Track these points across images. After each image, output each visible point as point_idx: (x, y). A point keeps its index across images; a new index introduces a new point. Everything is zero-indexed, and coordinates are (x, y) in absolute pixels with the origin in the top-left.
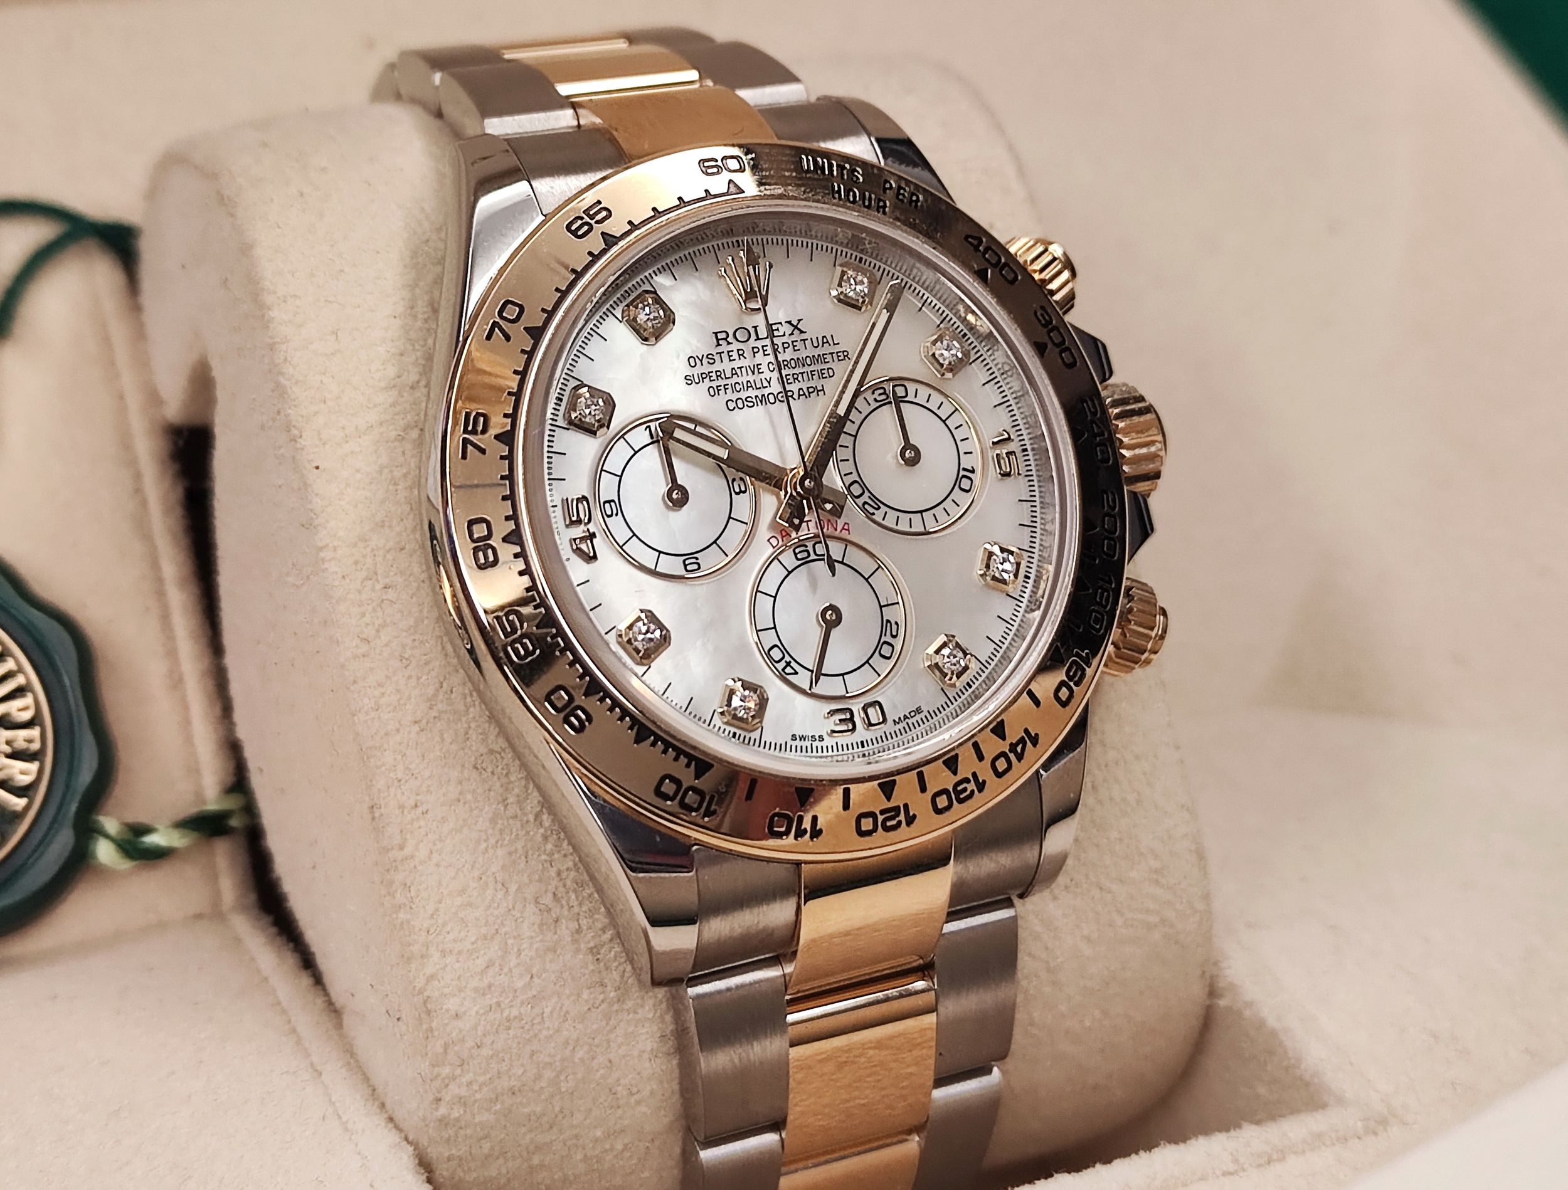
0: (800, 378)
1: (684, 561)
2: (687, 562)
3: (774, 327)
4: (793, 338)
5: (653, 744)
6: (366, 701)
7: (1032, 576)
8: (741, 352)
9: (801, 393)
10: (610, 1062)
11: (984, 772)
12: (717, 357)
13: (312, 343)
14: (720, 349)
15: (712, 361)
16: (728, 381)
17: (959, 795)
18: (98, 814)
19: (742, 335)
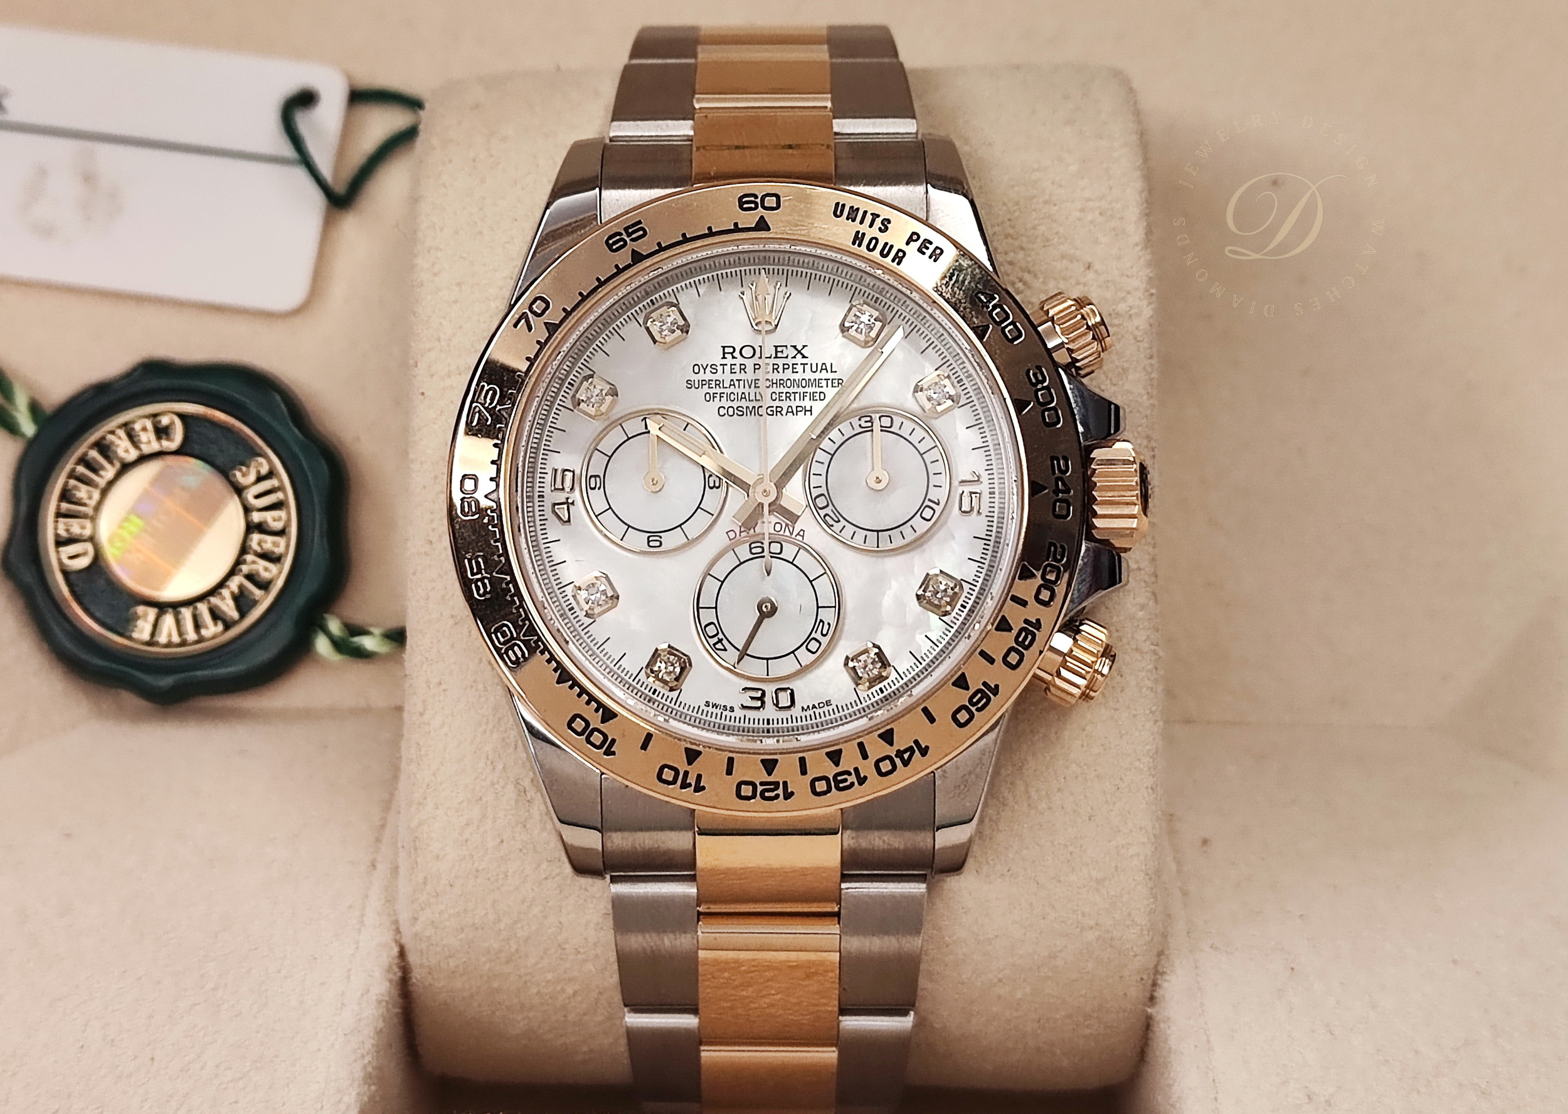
0: (792, 397)
1: (649, 537)
2: (651, 539)
3: (779, 349)
4: (794, 361)
5: (571, 687)
6: (419, 590)
7: (968, 607)
8: (743, 367)
9: (790, 410)
10: (560, 923)
11: (867, 768)
12: (720, 368)
13: (440, 290)
14: (724, 362)
15: (714, 371)
16: (725, 391)
17: (838, 783)
18: (327, 612)
19: (747, 352)
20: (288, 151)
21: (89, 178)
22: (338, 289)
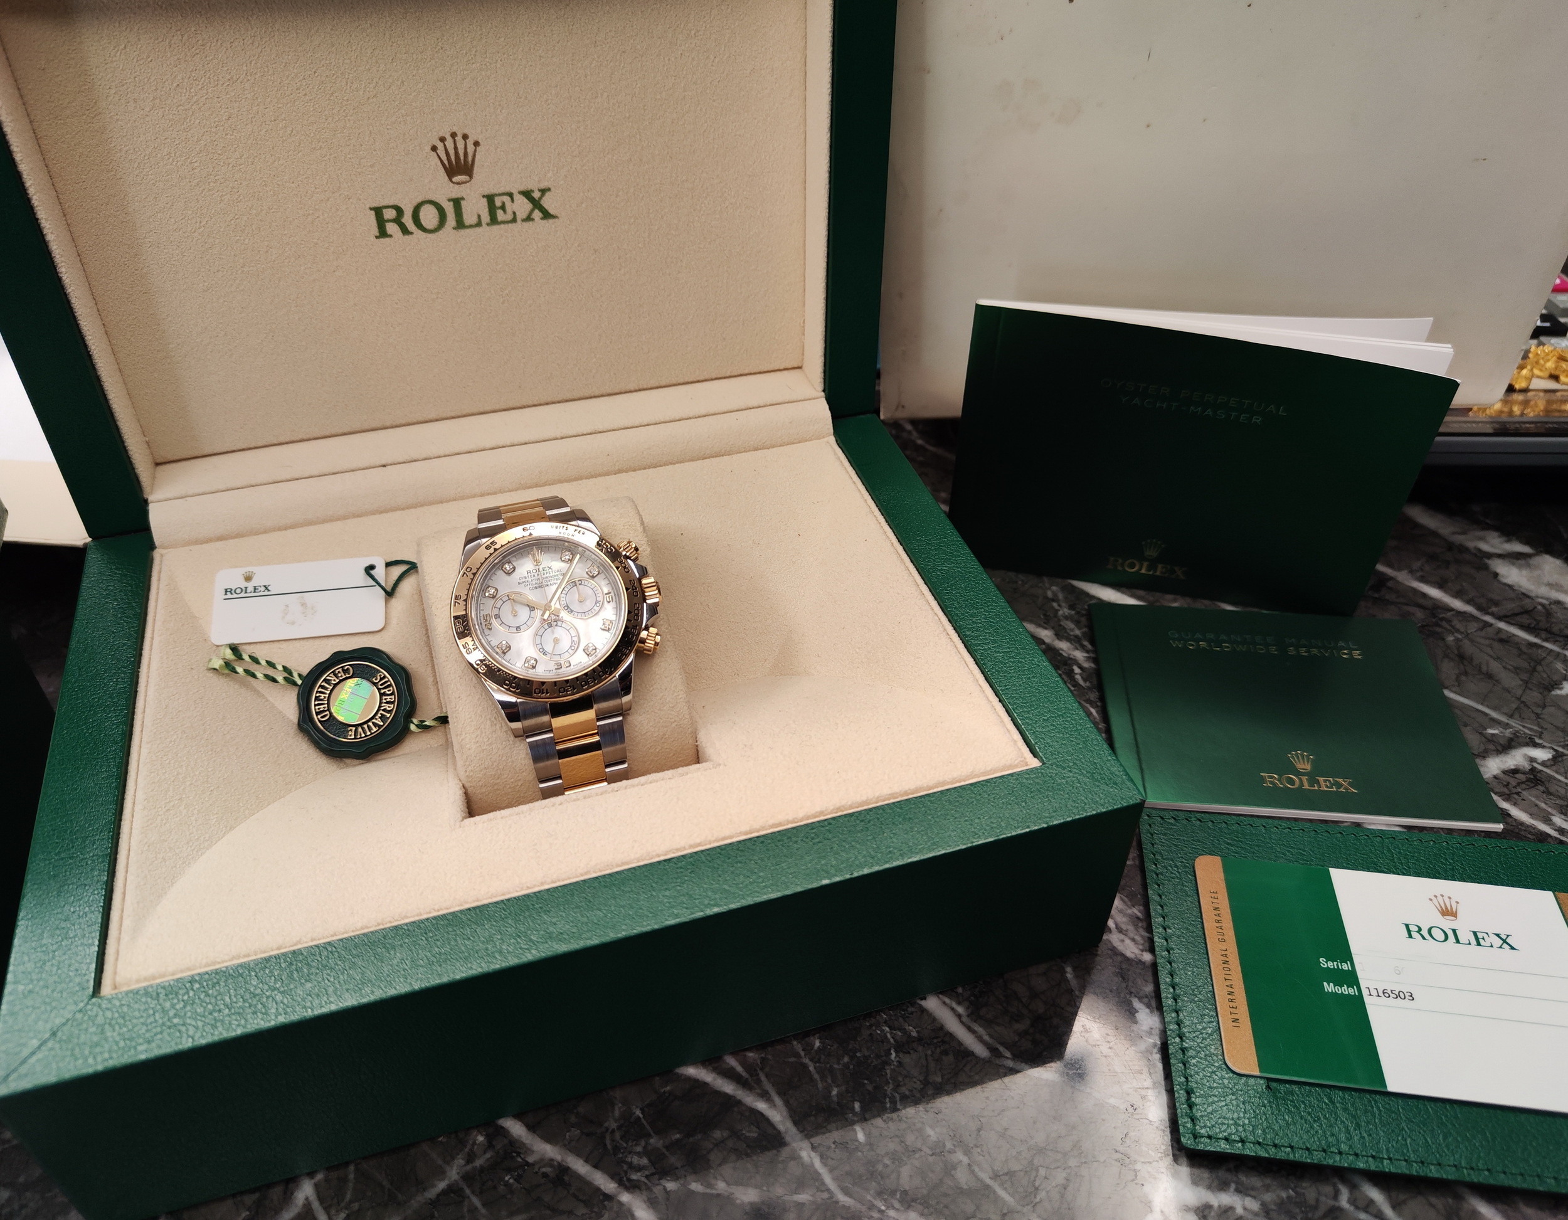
2: (517, 629)
15: (526, 579)
16: (530, 583)
19: (534, 571)
20: (372, 583)
21: (303, 605)
22: (394, 621)
